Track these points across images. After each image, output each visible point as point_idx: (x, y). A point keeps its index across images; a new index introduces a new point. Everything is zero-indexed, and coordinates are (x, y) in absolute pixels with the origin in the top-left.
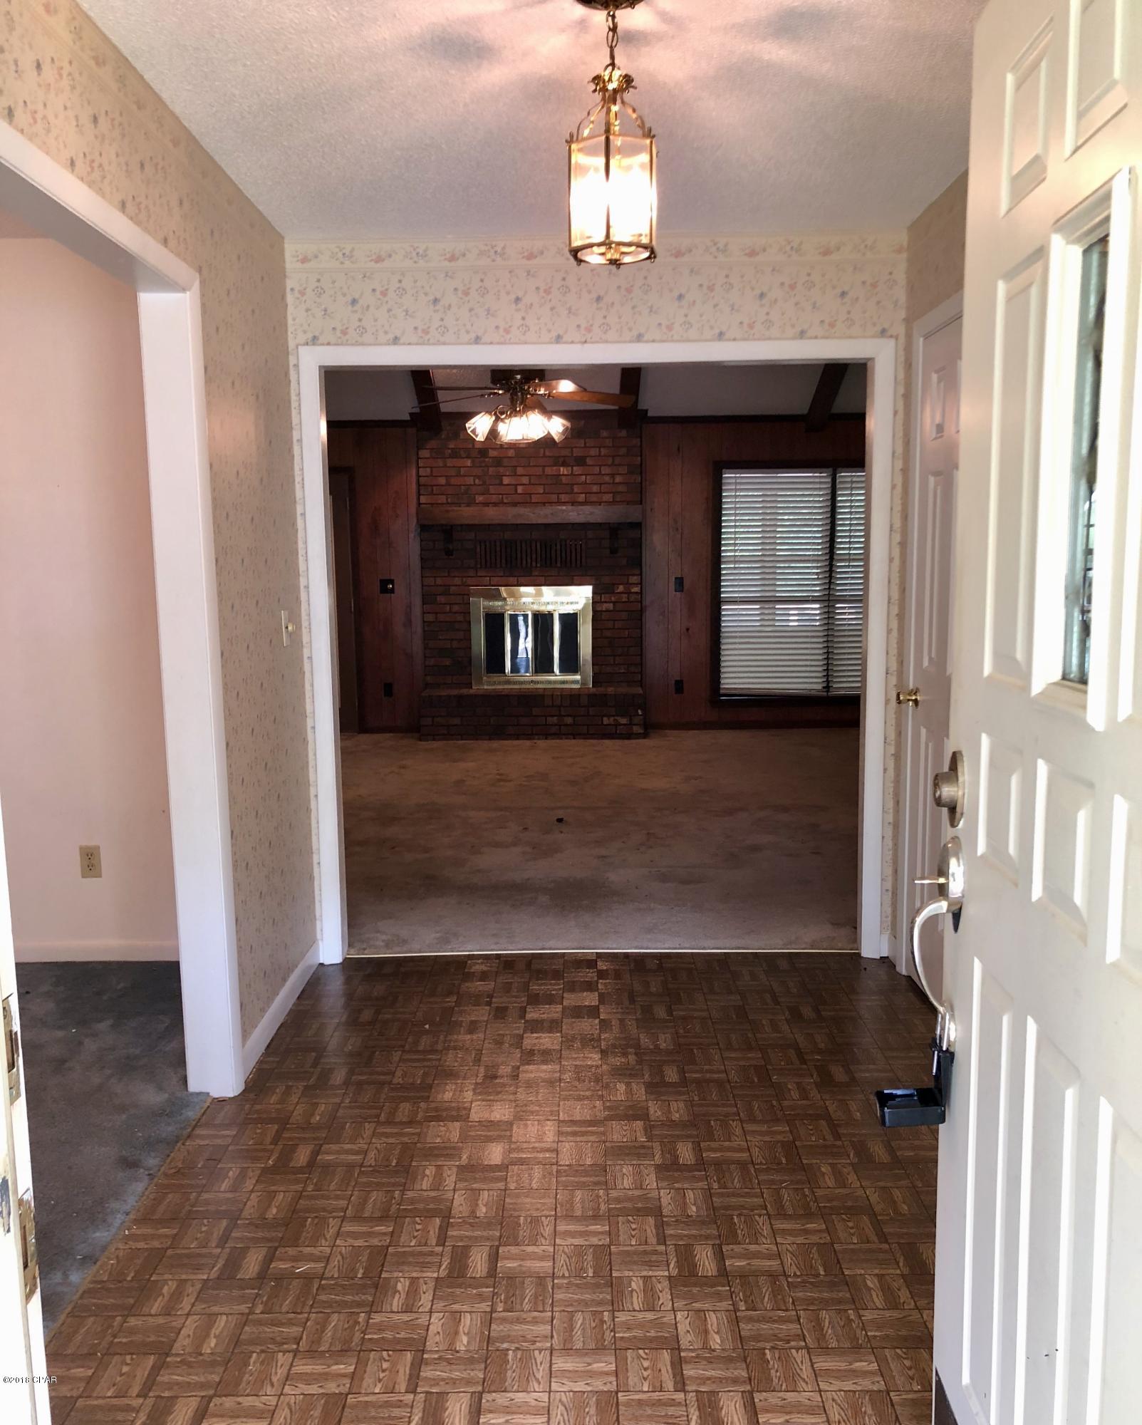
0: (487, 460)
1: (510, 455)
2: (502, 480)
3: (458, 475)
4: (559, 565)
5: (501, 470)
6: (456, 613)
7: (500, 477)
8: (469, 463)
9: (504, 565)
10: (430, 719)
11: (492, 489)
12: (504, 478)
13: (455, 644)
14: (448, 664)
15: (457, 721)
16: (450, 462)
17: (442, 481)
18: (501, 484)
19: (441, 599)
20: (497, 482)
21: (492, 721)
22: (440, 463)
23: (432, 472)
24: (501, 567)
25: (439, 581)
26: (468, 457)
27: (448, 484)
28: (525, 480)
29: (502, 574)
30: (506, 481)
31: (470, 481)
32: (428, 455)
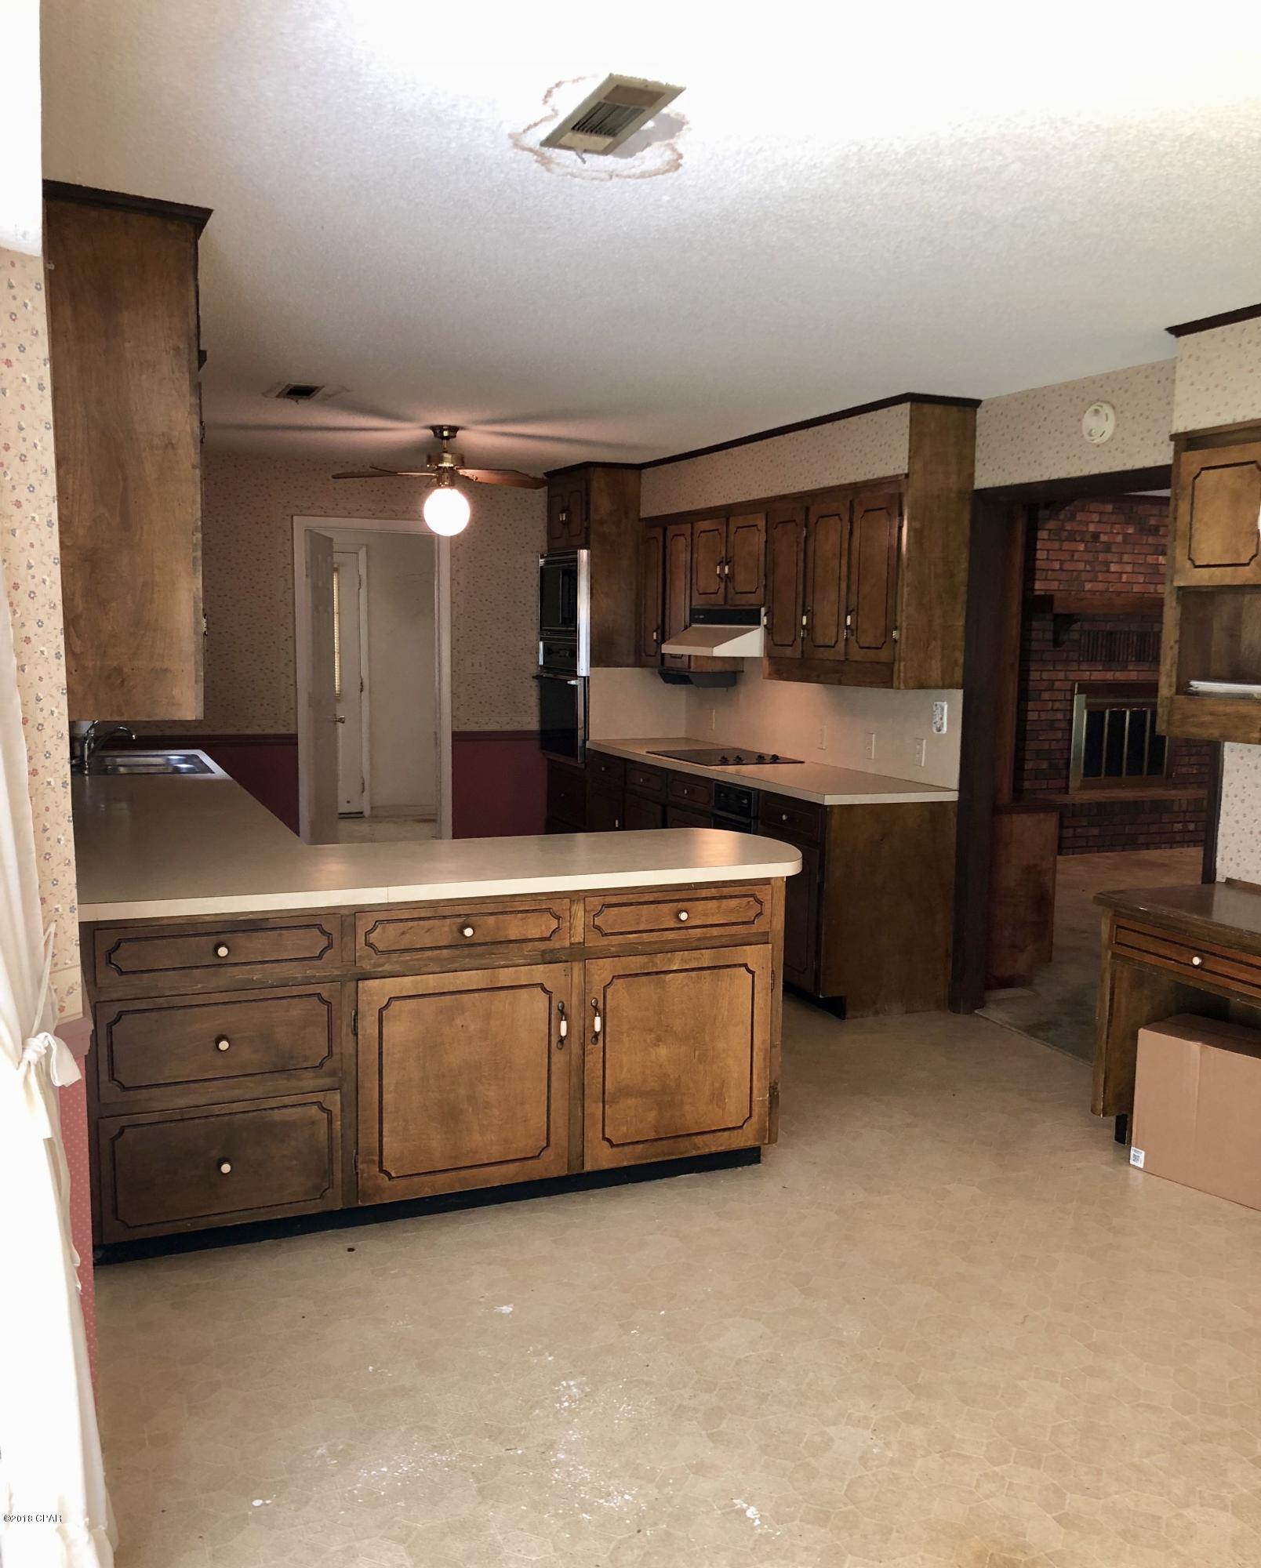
0: (1098, 544)
1: (1118, 541)
2: (1109, 567)
3: (1072, 560)
4: (1150, 659)
5: (1109, 556)
6: (1056, 710)
7: (1107, 563)
8: (1082, 547)
9: (1103, 658)
10: (1071, 830)
11: (1100, 577)
12: (1112, 565)
13: (1054, 745)
14: (1044, 767)
15: (1095, 831)
16: (1067, 546)
17: (1057, 566)
18: (1108, 571)
19: (1046, 696)
20: (1105, 569)
21: (1127, 829)
22: (1057, 545)
23: (1048, 555)
24: (1101, 660)
25: (1045, 676)
26: (1082, 541)
27: (1061, 569)
28: (1129, 568)
29: (1101, 668)
30: (1113, 568)
31: (1081, 566)
32: (1046, 537)
